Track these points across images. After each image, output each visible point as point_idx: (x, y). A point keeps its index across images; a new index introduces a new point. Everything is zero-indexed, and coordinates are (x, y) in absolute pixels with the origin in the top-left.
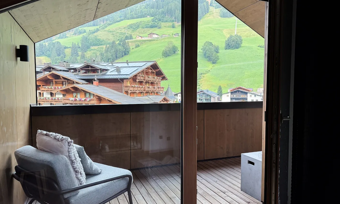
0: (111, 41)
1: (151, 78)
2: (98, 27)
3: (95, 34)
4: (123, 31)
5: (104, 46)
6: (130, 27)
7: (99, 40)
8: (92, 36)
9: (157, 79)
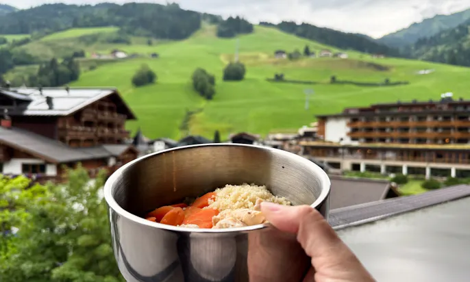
0: (49, 59)
1: (107, 116)
2: (28, 36)
3: (24, 47)
4: (71, 44)
5: (37, 67)
6: (82, 39)
7: (29, 56)
8: (18, 49)
9: (117, 117)
